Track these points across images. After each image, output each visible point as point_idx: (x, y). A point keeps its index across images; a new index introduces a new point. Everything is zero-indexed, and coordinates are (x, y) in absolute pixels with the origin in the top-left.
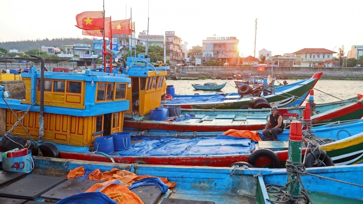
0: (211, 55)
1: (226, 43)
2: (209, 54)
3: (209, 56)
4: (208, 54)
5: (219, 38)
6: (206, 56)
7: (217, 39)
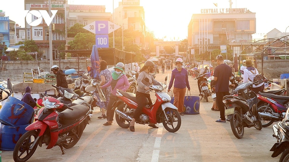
0: (209, 40)
1: (236, 19)
2: (206, 39)
3: (206, 42)
4: (203, 40)
5: (223, 10)
6: (201, 42)
7: (219, 12)
